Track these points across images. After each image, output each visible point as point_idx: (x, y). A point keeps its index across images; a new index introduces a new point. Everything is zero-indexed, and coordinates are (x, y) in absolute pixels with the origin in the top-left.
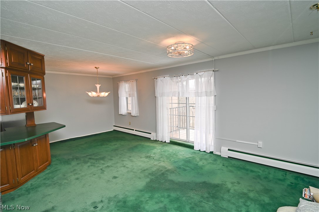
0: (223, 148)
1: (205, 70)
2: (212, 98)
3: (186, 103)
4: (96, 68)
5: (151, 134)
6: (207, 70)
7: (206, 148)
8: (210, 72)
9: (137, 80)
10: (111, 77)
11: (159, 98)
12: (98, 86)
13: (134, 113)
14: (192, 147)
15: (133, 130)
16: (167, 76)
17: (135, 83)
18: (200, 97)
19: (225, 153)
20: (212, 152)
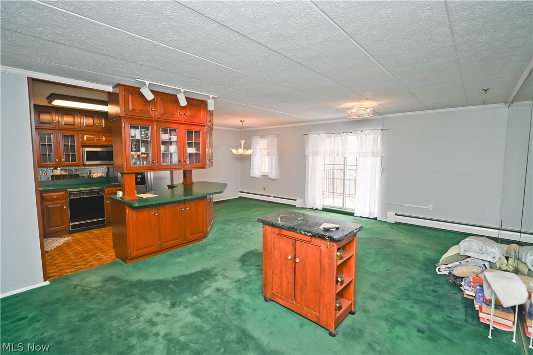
0: (389, 213)
1: (371, 129)
2: (379, 159)
3: (344, 165)
4: (241, 121)
5: (296, 200)
6: (374, 128)
7: (370, 213)
8: (377, 131)
9: (278, 136)
10: (239, 130)
11: (311, 158)
12: (243, 142)
13: (273, 174)
14: (352, 214)
15: (271, 196)
16: (323, 132)
17: (275, 140)
18: (364, 158)
19: (392, 218)
20: (375, 219)
